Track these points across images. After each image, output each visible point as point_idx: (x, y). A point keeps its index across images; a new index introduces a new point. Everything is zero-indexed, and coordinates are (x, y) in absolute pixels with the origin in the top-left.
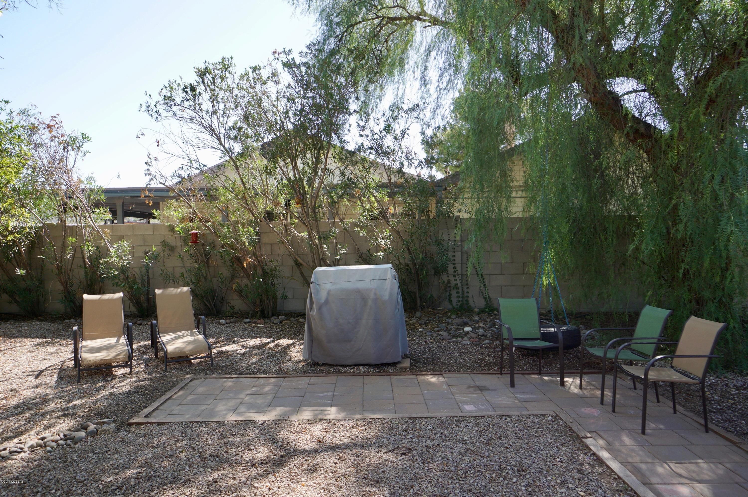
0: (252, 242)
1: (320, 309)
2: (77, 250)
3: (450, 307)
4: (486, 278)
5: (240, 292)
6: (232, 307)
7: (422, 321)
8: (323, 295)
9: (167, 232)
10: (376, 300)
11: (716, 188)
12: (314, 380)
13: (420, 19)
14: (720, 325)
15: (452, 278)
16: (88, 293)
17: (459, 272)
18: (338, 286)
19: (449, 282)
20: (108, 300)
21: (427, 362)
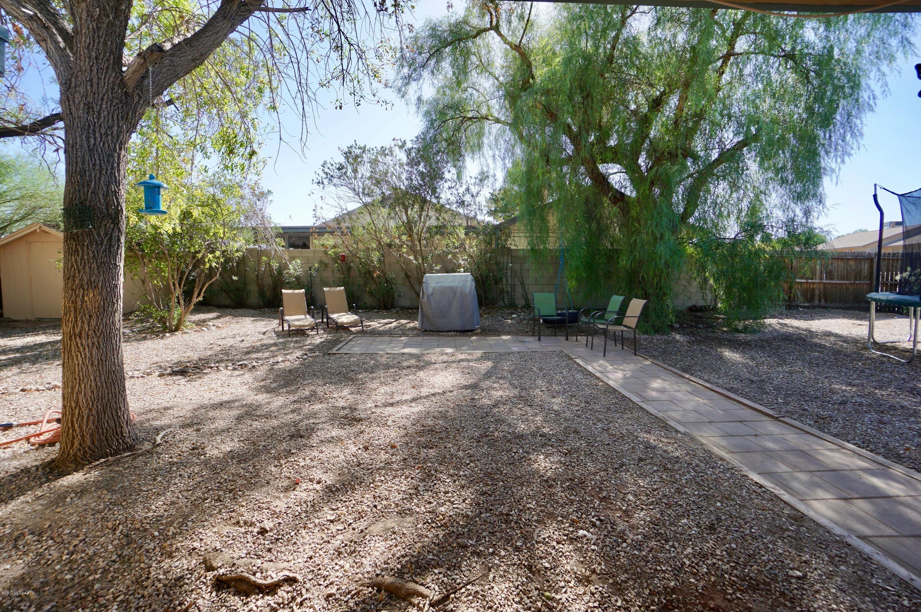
0: (379, 260)
1: (428, 298)
2: (268, 264)
3: (503, 304)
4: (526, 287)
5: (371, 293)
6: (365, 303)
7: (486, 312)
8: (430, 290)
9: (322, 255)
10: (462, 293)
11: (654, 229)
12: (425, 338)
13: (488, 119)
14: (645, 301)
15: (505, 286)
16: (285, 289)
17: (510, 283)
18: (439, 285)
19: (503, 289)
20: (297, 294)
21: (490, 331)
